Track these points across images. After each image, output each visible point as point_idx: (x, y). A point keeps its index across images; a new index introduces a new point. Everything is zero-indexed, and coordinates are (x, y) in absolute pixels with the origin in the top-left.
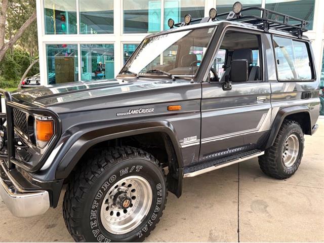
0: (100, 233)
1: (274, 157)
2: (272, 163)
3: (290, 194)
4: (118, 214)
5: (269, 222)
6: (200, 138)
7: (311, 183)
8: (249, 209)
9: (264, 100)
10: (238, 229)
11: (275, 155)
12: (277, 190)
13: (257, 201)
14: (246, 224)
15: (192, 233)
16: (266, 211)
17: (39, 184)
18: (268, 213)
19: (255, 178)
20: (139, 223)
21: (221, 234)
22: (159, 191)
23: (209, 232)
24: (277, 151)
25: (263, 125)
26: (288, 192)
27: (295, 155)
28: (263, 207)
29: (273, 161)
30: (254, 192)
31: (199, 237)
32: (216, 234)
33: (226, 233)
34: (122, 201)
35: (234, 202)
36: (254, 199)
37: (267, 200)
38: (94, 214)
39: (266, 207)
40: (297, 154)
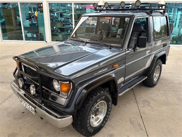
0: (90, 128)
1: (151, 78)
2: (149, 81)
3: (158, 95)
4: (93, 117)
5: (152, 111)
6: (124, 77)
7: (165, 88)
8: (143, 106)
9: (149, 52)
10: (141, 116)
11: (151, 77)
12: (151, 93)
13: (144, 101)
14: (143, 113)
15: (122, 120)
16: (150, 105)
17: (67, 113)
18: (151, 106)
19: (140, 88)
20: (102, 120)
21: (134, 119)
22: (110, 105)
23: (129, 119)
24: (152, 75)
25: (148, 65)
26: (157, 94)
27: (157, 75)
28: (148, 103)
29: (150, 80)
30: (142, 96)
31: (126, 122)
32: (133, 120)
33: (137, 119)
34: (96, 112)
35: (135, 102)
36: (143, 99)
37: (148, 99)
38: (88, 121)
39: (149, 103)
40: (159, 74)
